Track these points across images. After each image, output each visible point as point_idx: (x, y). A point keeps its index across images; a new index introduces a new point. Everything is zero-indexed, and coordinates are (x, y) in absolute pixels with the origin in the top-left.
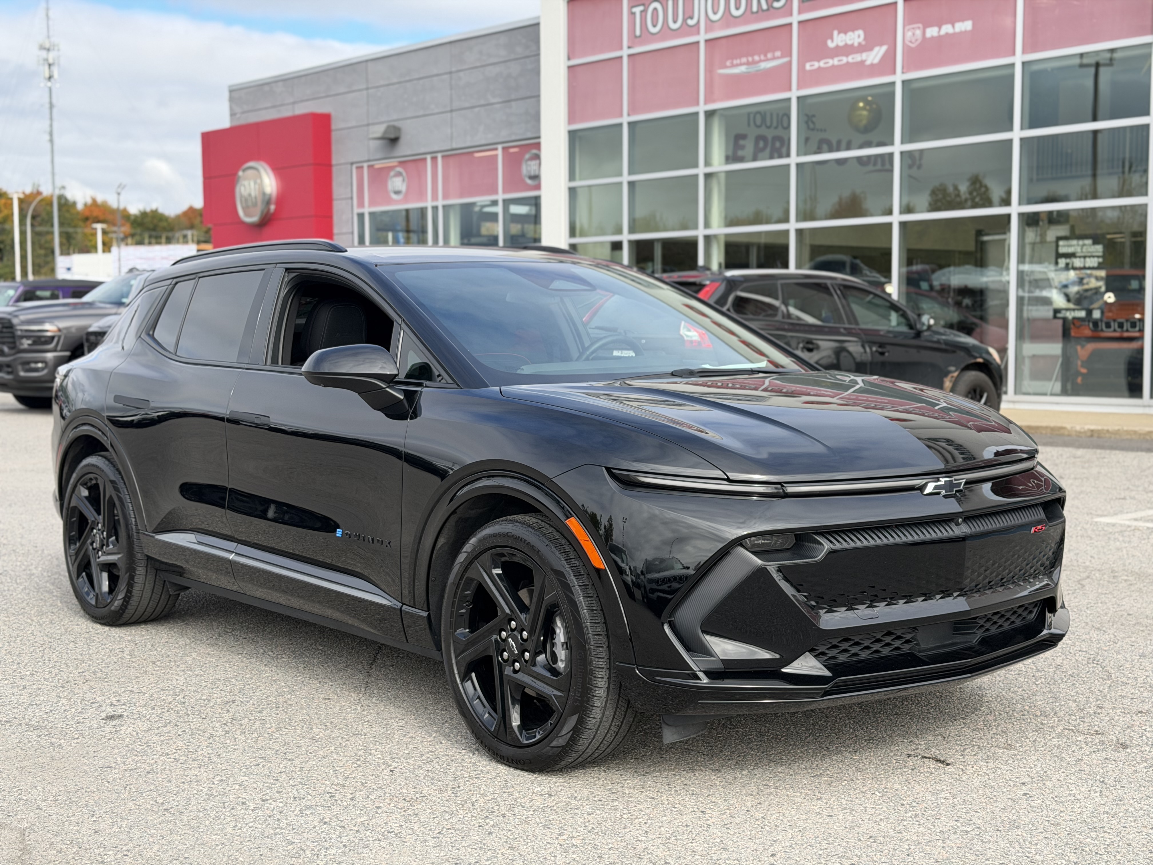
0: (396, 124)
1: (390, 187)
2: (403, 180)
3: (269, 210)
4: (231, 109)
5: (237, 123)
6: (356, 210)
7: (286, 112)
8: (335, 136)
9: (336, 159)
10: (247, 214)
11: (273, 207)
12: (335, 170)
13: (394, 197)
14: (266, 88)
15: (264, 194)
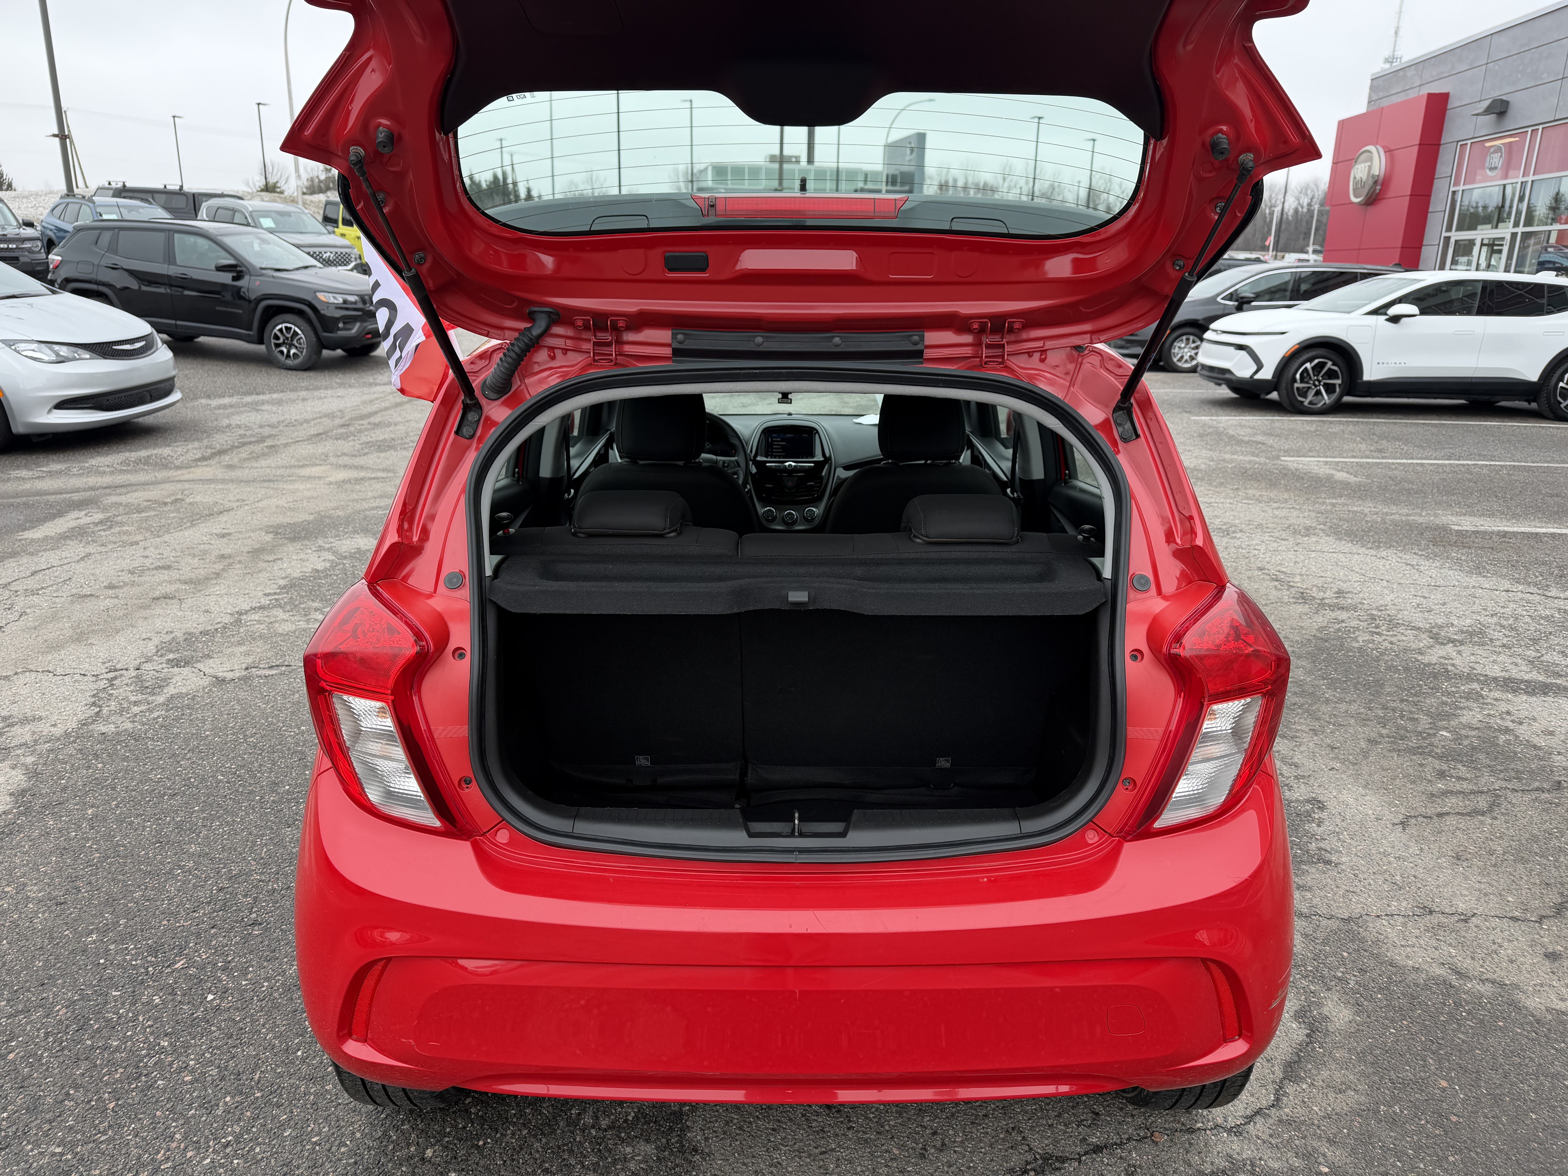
0: (1504, 98)
1: (1487, 164)
2: (1501, 156)
3: (1375, 190)
4: (1370, 97)
5: (1371, 109)
6: (1452, 189)
7: (1413, 94)
8: (1449, 113)
9: (1447, 137)
10: (1356, 196)
11: (1378, 188)
12: (1442, 148)
13: (1489, 173)
14: (1401, 73)
15: (1373, 176)
